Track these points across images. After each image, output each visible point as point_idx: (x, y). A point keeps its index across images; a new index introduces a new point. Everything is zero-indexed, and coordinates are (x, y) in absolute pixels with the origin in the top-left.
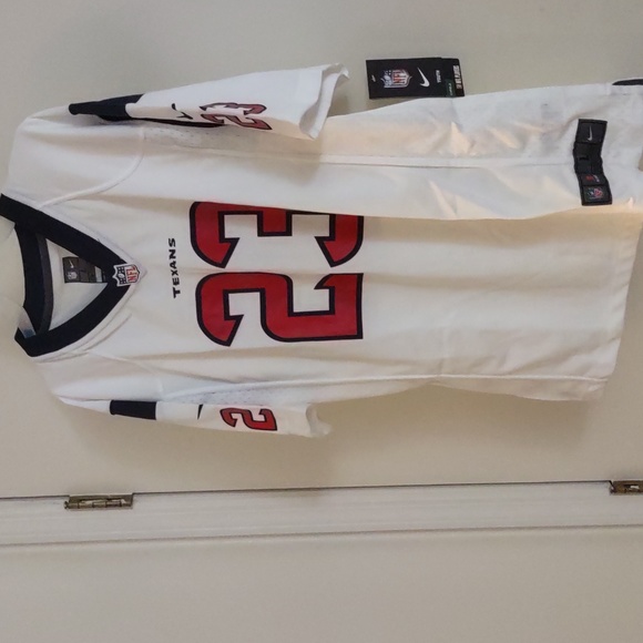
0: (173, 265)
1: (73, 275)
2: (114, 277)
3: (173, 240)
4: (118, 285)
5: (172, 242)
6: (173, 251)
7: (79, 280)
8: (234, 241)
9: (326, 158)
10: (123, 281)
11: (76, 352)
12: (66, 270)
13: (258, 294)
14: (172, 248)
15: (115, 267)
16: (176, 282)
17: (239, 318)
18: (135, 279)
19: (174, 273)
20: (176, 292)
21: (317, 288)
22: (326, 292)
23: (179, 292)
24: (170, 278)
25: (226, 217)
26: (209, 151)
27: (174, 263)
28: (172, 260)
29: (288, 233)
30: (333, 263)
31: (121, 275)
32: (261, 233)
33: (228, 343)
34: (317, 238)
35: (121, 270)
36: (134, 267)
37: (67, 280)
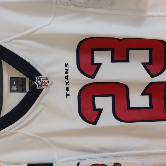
0: (67, 77)
1: (15, 88)
2: (35, 83)
3: (67, 64)
4: (37, 88)
5: (67, 65)
6: (67, 70)
7: (17, 91)
8: (99, 65)
9: (149, 13)
10: (40, 86)
11: (12, 131)
12: (11, 85)
13: (111, 98)
14: (67, 68)
15: (36, 78)
16: (68, 90)
17: (101, 110)
18: (46, 85)
19: (67, 83)
20: (67, 95)
21: (142, 95)
22: (147, 97)
23: (69, 95)
24: (64, 87)
25: (95, 52)
26: (89, 10)
27: (67, 76)
28: (66, 75)
29: (128, 61)
30: (152, 76)
31: (39, 82)
32: (113, 61)
33: (95, 123)
34: (143, 64)
35: (40, 80)
36: (46, 79)
37: (11, 91)
